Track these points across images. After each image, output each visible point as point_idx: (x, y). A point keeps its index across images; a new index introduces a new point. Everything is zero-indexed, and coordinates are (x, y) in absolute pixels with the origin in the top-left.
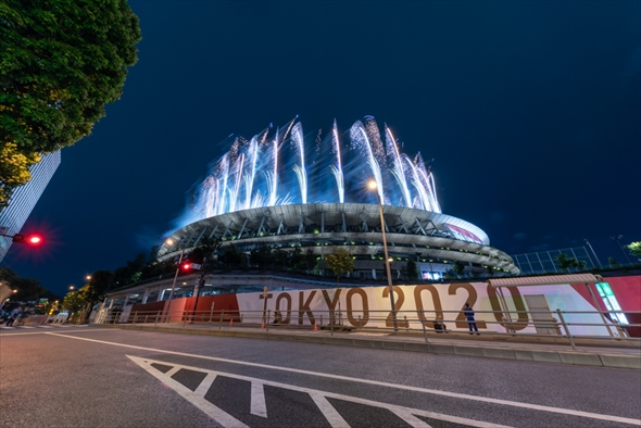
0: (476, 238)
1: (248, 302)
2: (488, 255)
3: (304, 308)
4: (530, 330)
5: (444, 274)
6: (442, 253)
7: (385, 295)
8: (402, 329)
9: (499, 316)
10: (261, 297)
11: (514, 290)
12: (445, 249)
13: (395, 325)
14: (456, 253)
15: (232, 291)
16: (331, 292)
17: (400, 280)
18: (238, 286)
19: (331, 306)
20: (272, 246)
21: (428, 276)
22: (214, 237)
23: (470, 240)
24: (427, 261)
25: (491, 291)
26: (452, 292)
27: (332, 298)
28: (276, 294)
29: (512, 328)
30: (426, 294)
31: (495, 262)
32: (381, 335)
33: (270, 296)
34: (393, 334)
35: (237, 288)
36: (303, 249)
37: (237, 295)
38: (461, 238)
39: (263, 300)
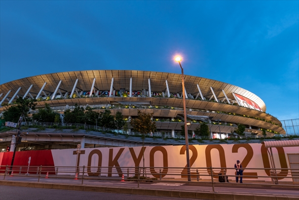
0: (256, 106)
1: (62, 158)
2: (264, 120)
3: (113, 163)
4: (288, 179)
5: (229, 135)
6: (230, 117)
7: (182, 152)
8: (194, 180)
9: (268, 172)
10: (75, 153)
11: (280, 149)
12: (232, 114)
13: (189, 177)
14: (240, 118)
15: (47, 147)
16: (137, 149)
17: (194, 139)
18: (53, 142)
19: (137, 161)
20: (85, 107)
21: (217, 136)
22: (28, 97)
23: (252, 107)
24: (217, 124)
25: (264, 150)
26: (235, 150)
27: (137, 155)
28: (88, 151)
29: (276, 178)
30: (215, 152)
31: (268, 125)
32: (177, 185)
33: (83, 152)
34: (187, 184)
35: (52, 145)
36: (112, 111)
37: (52, 150)
38: (246, 105)
39: (76, 156)
